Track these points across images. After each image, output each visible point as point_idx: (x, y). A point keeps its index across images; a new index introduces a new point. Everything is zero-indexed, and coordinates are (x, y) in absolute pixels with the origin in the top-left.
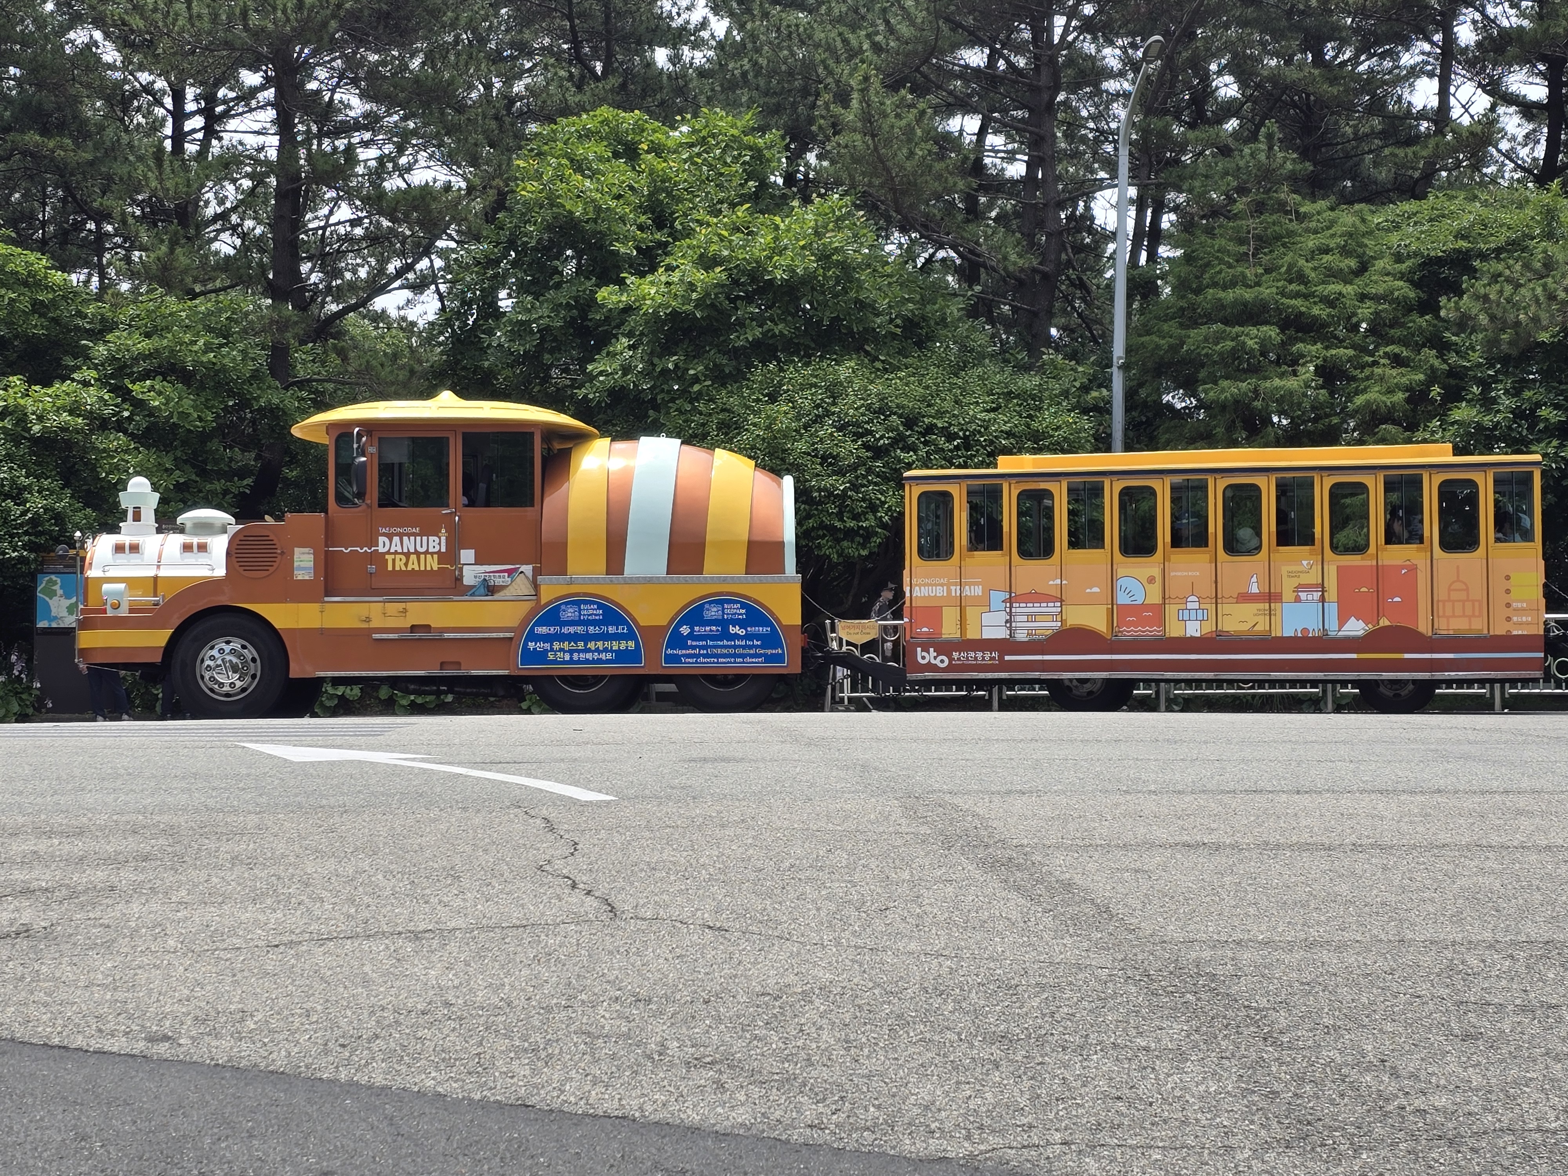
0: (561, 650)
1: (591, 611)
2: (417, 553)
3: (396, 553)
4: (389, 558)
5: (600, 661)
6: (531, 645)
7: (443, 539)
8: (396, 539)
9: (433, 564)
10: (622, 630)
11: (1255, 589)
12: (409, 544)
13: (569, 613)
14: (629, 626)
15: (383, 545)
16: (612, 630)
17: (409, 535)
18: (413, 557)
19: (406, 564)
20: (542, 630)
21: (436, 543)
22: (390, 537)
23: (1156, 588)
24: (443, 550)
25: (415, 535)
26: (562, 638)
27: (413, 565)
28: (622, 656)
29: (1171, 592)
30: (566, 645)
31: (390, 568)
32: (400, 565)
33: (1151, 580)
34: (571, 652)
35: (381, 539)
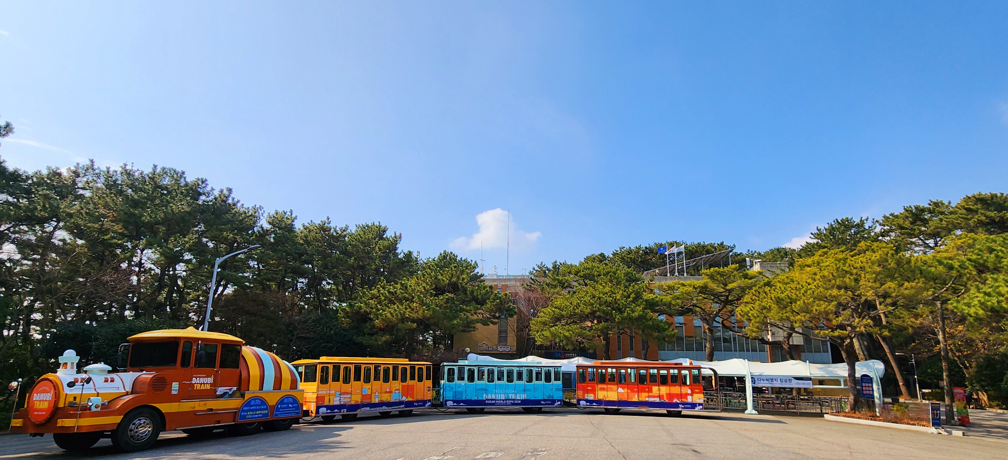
0: (250, 414)
1: (258, 402)
2: (204, 383)
3: (198, 383)
4: (195, 385)
5: (259, 417)
6: (242, 413)
7: (212, 379)
8: (198, 378)
9: (208, 387)
10: (265, 407)
11: (388, 391)
12: (202, 380)
13: (253, 403)
14: (267, 406)
15: (194, 381)
16: (263, 407)
17: (202, 377)
18: (203, 385)
19: (200, 387)
20: (245, 408)
21: (210, 380)
22: (196, 378)
23: (370, 390)
24: (212, 382)
25: (204, 377)
26: (250, 410)
27: (202, 388)
28: (264, 415)
29: (373, 391)
30: (251, 413)
31: (195, 389)
32: (198, 388)
33: (369, 389)
34: (252, 415)
35: (194, 379)
